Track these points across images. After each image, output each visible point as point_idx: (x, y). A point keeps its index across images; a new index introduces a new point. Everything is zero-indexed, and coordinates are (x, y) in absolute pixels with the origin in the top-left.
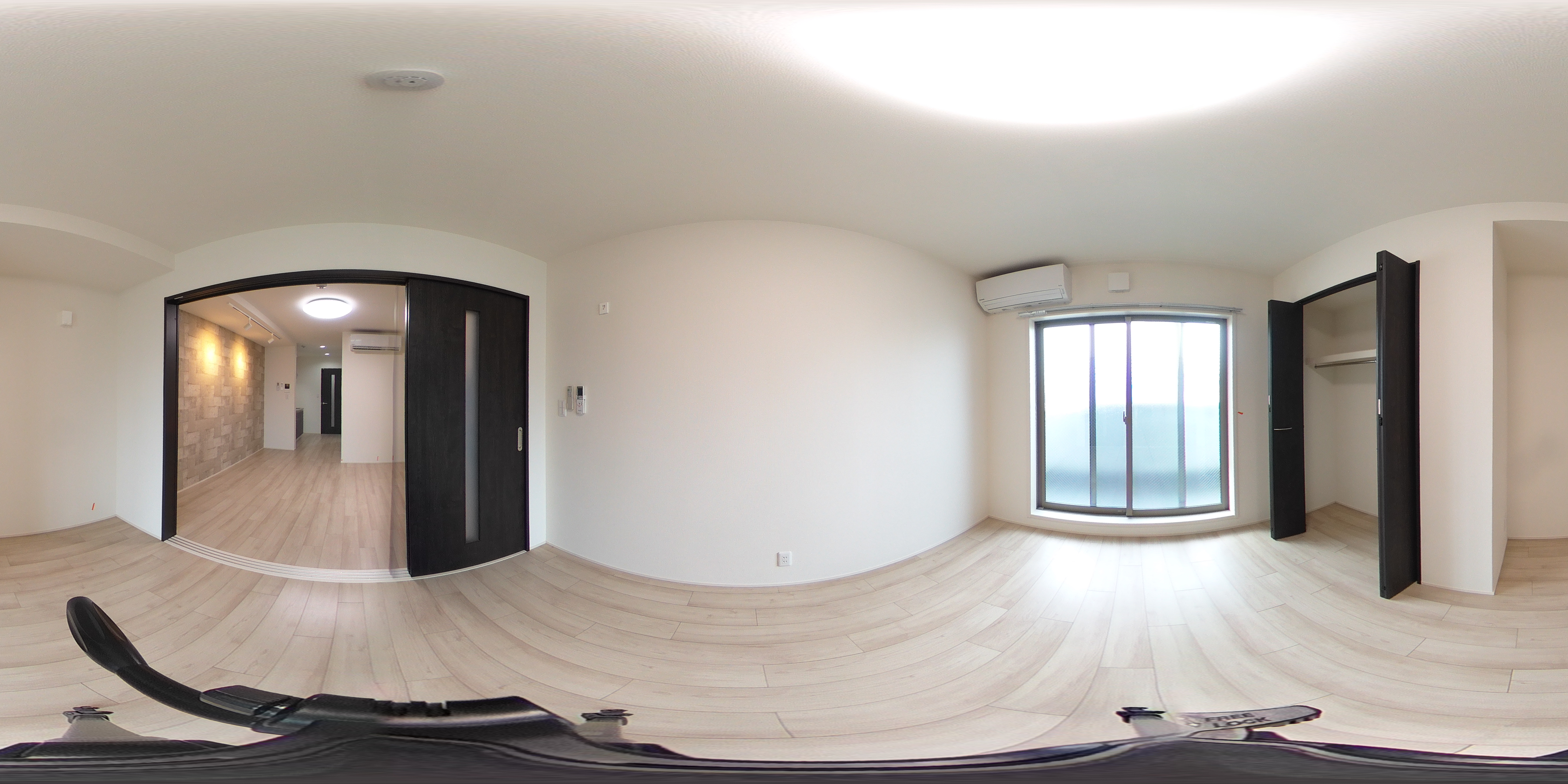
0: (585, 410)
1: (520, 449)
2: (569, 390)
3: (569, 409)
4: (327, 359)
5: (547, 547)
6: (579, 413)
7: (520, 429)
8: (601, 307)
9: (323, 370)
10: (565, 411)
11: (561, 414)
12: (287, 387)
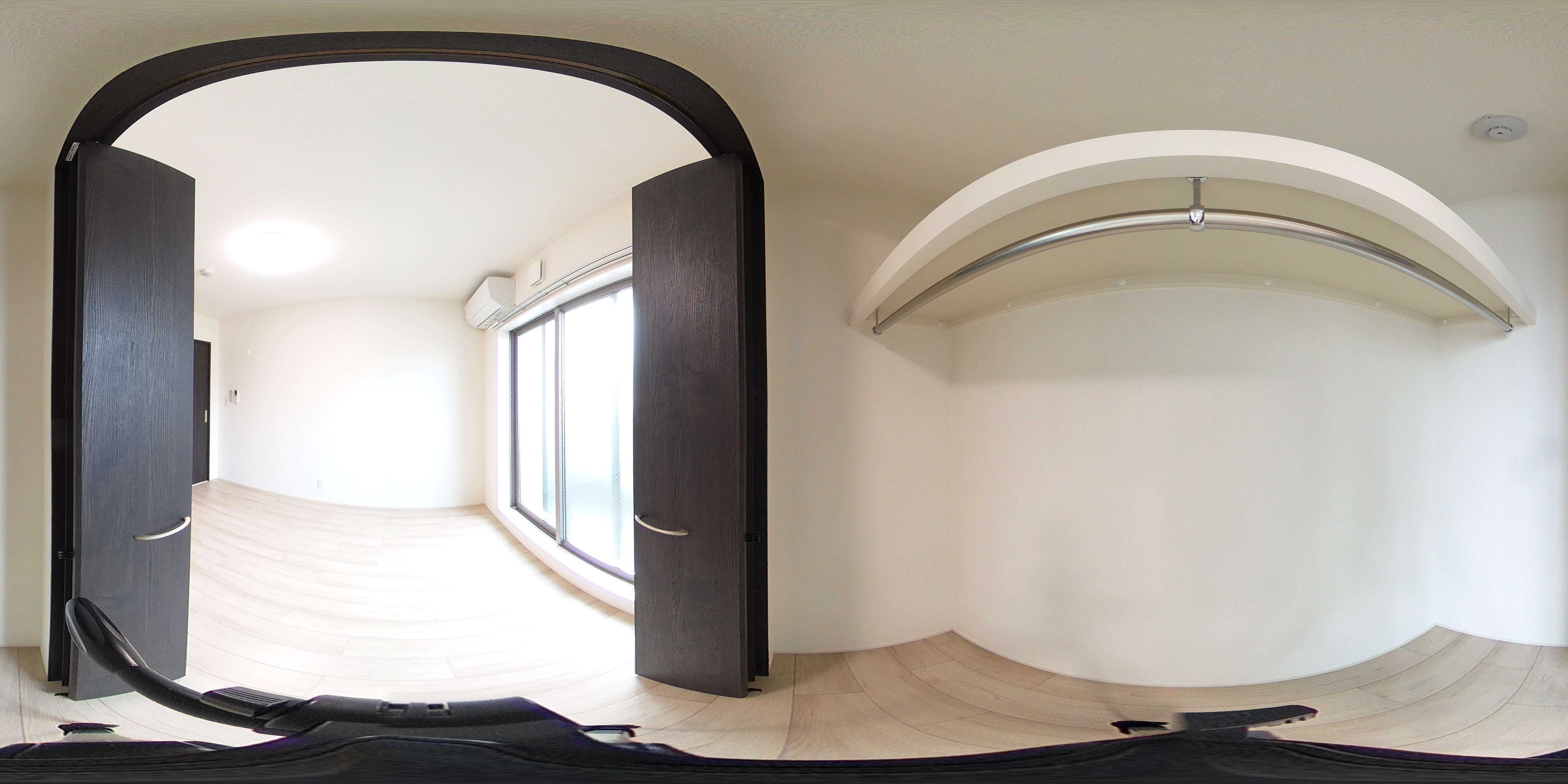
0: (238, 402)
1: (206, 422)
2: (231, 391)
3: (231, 401)
5: (219, 480)
6: (235, 403)
7: (206, 411)
8: (246, 352)
10: (229, 402)
11: (226, 404)
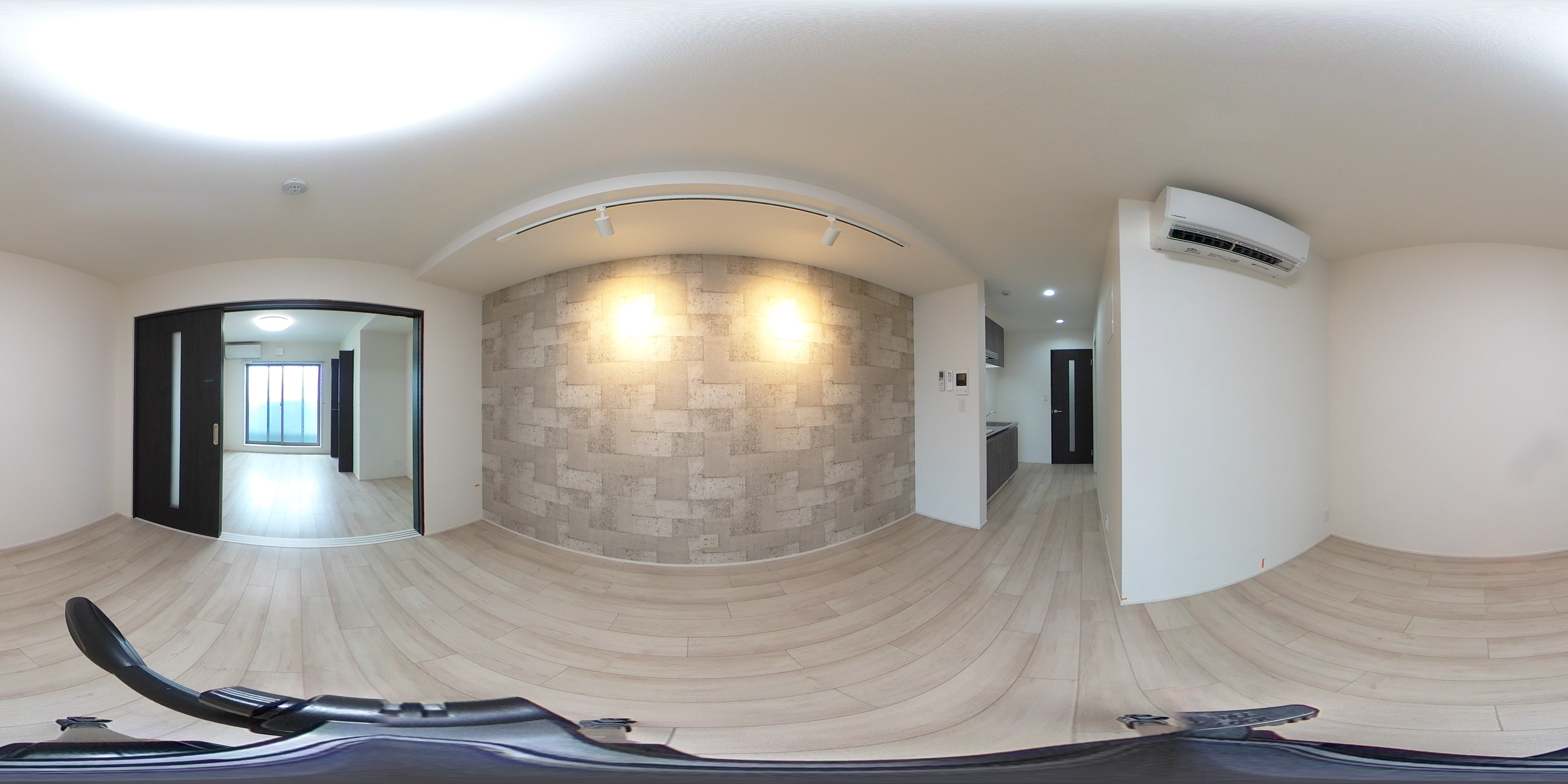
4: (1060, 332)
9: (1053, 352)
12: (961, 381)
